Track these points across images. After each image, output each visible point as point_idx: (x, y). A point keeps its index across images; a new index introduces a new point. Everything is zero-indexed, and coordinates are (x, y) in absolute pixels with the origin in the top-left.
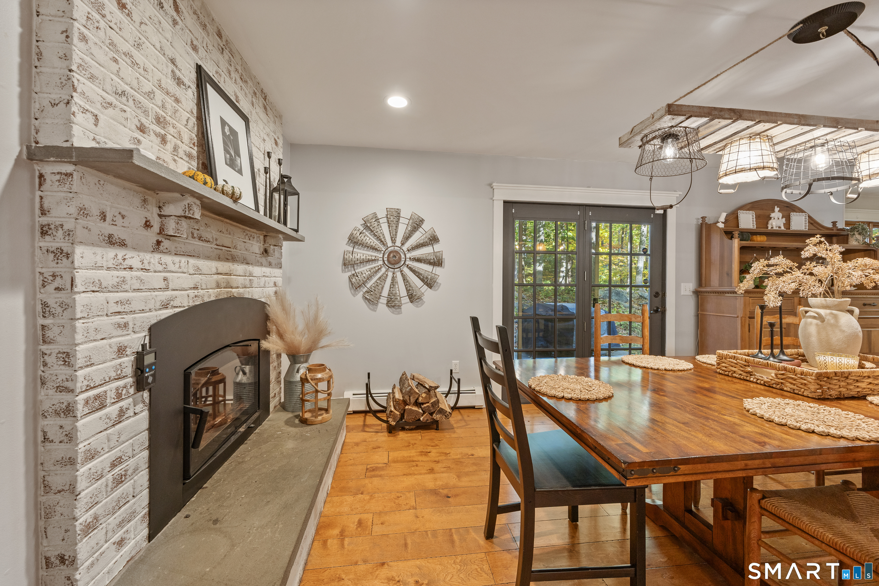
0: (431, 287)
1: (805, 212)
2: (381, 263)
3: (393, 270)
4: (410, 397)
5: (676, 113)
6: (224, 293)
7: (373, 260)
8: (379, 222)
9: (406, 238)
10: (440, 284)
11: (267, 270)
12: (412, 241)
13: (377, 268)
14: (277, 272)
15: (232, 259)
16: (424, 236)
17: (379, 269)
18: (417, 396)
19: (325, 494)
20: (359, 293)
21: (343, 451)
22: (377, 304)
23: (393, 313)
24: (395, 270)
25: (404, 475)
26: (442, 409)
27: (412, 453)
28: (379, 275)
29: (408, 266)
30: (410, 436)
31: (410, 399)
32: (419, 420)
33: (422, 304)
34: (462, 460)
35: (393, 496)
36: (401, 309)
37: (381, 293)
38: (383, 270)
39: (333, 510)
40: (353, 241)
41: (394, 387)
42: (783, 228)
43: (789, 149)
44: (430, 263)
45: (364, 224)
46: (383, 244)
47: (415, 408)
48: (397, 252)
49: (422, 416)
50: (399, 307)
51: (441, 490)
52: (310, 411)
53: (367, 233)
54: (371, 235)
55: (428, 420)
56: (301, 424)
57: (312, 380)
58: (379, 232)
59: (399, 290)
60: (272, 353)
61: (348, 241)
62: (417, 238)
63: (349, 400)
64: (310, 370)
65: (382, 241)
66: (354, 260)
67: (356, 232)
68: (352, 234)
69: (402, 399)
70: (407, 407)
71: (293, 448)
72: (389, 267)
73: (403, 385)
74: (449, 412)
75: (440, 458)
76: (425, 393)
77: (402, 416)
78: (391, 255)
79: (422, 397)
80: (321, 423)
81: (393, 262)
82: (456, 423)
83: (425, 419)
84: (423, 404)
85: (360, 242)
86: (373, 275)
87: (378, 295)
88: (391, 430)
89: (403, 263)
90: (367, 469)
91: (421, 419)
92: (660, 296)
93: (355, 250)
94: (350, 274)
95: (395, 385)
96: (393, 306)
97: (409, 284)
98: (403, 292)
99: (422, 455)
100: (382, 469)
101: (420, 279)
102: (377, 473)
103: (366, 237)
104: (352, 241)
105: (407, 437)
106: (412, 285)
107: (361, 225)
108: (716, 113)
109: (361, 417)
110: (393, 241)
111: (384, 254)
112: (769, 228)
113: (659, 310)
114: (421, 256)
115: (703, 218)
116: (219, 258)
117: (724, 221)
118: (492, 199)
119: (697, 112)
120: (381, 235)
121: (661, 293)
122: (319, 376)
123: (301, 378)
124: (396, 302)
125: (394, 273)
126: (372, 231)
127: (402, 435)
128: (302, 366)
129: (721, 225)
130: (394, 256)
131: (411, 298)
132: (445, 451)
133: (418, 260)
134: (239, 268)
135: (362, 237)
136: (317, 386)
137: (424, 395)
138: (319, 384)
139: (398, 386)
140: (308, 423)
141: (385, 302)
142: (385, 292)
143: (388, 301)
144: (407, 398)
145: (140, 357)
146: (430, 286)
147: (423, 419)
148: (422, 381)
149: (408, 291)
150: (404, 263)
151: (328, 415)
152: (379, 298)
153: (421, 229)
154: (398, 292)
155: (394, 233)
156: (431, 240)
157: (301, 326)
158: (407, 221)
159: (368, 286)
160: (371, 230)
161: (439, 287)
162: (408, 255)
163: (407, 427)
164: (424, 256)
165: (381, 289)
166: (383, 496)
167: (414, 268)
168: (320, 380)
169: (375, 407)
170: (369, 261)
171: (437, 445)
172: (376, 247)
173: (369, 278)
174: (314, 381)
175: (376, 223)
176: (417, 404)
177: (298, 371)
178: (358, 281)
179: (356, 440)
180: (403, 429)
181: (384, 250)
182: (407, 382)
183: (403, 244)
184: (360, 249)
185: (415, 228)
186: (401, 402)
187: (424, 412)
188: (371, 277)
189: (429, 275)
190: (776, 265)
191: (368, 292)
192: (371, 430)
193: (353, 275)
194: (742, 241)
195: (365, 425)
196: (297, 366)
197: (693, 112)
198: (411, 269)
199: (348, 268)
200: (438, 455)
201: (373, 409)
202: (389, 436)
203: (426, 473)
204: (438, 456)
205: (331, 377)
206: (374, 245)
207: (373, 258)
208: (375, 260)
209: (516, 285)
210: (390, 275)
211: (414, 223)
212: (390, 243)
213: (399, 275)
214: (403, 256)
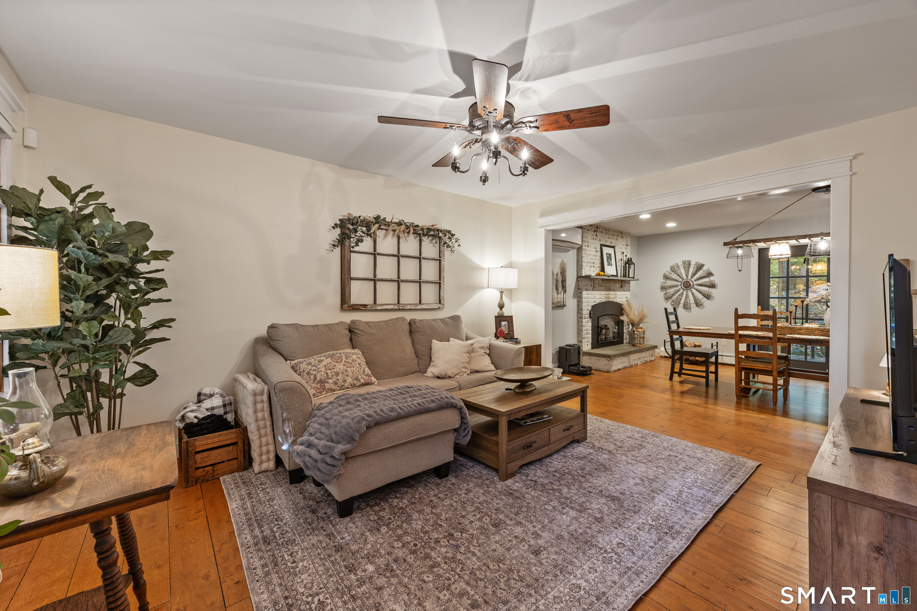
0: (708, 299)
2: (680, 287)
3: (686, 290)
6: (607, 300)
8: (679, 267)
9: (694, 274)
10: (714, 297)
11: (623, 293)
12: (697, 276)
14: (627, 293)
15: (610, 290)
16: (704, 273)
17: (679, 290)
20: (669, 302)
22: (678, 308)
23: (686, 312)
24: (688, 290)
28: (679, 293)
29: (695, 288)
33: (703, 308)
37: (680, 302)
38: (682, 290)
40: (666, 277)
44: (708, 287)
46: (681, 278)
48: (689, 282)
50: (690, 309)
52: (636, 343)
53: (673, 273)
54: (675, 274)
57: (636, 331)
58: (679, 272)
60: (625, 322)
61: (663, 278)
62: (700, 274)
64: (636, 328)
66: (666, 286)
67: (667, 273)
68: (665, 274)
72: (684, 289)
78: (686, 283)
80: (639, 347)
81: (687, 287)
85: (669, 278)
86: (676, 293)
89: (692, 287)
93: (667, 281)
94: (664, 293)
96: (687, 309)
97: (696, 297)
98: (692, 301)
101: (702, 295)
103: (672, 275)
106: (698, 298)
107: (670, 269)
110: (687, 277)
111: (682, 283)
114: (703, 283)
116: (606, 291)
120: (680, 274)
122: (639, 330)
123: (633, 330)
124: (689, 306)
125: (687, 292)
126: (675, 272)
131: (697, 305)
133: (701, 285)
134: (612, 293)
135: (670, 275)
136: (638, 334)
140: (635, 346)
141: (682, 306)
142: (682, 302)
143: (684, 306)
145: (590, 311)
149: (695, 301)
151: (643, 345)
152: (679, 304)
153: (702, 270)
154: (689, 301)
155: (687, 272)
156: (708, 275)
157: (636, 314)
158: (694, 266)
159: (673, 298)
161: (713, 299)
162: (695, 283)
164: (705, 283)
165: (680, 300)
168: (640, 332)
170: (673, 286)
172: (678, 280)
173: (673, 295)
175: (677, 268)
178: (668, 296)
181: (682, 281)
183: (692, 278)
184: (669, 281)
185: (699, 269)
189: (708, 293)
191: (673, 302)
193: (666, 293)
198: (697, 290)
199: (663, 290)
205: (644, 331)
206: (676, 279)
207: (676, 285)
210: (685, 293)
211: (697, 267)
212: (685, 278)
213: (690, 293)
214: (692, 283)
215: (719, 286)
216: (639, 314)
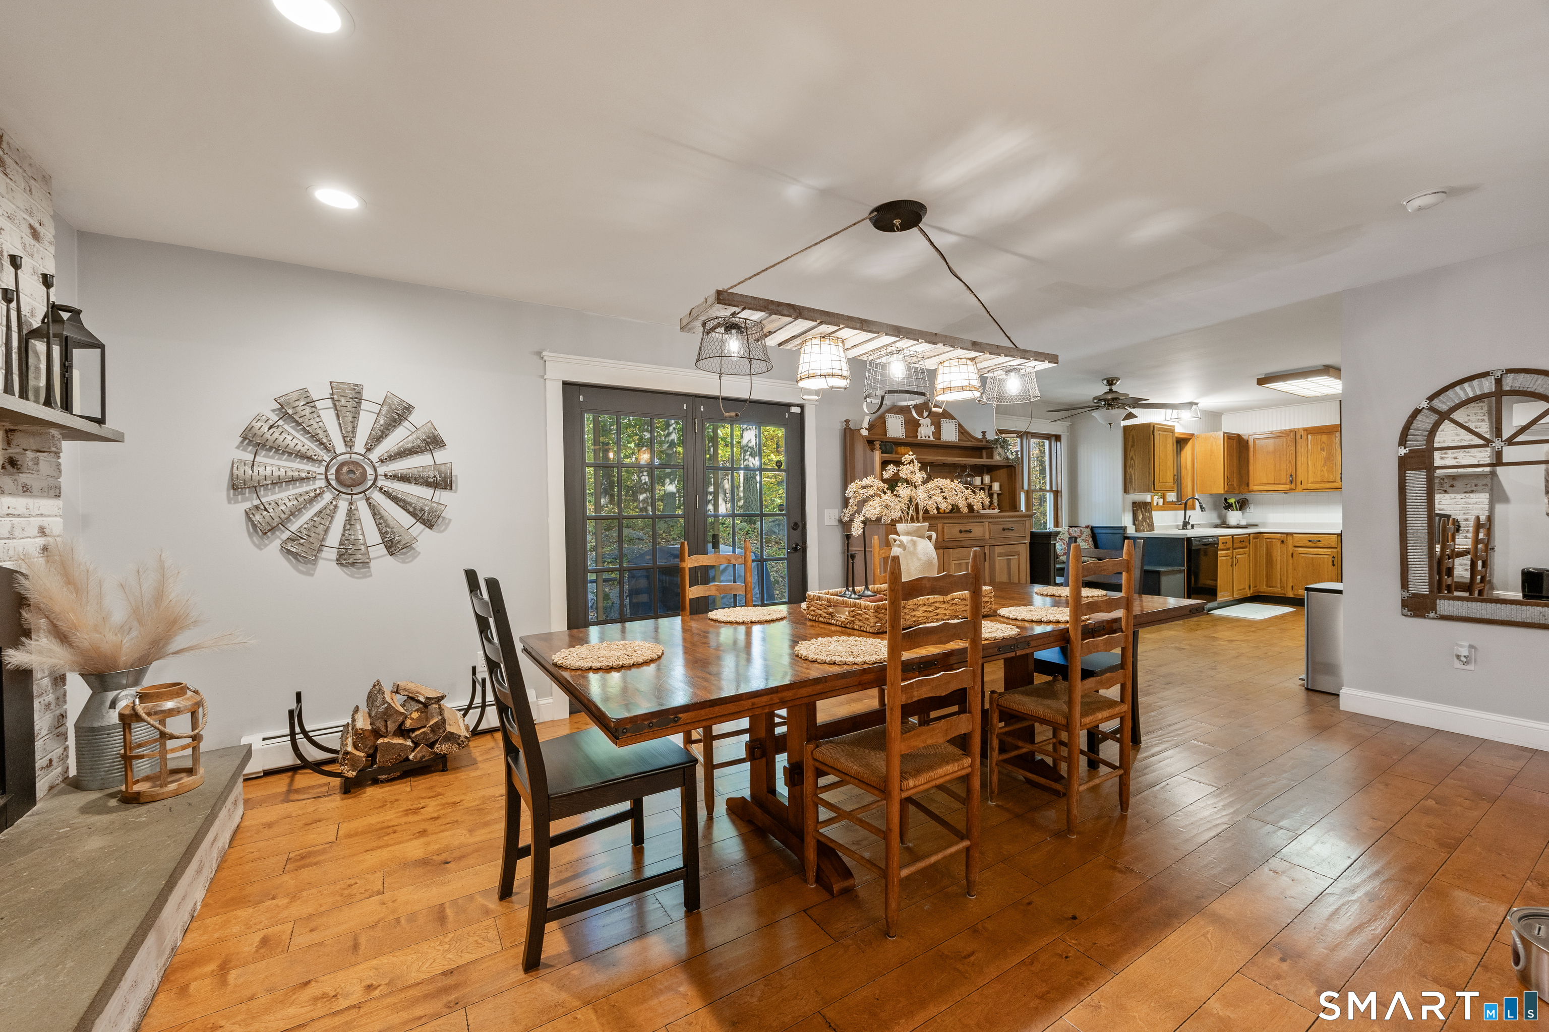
0: (430, 527)
1: (955, 419)
2: (322, 483)
3: (350, 497)
4: (386, 721)
5: (727, 302)
7: (303, 479)
8: (314, 407)
9: (377, 439)
10: (450, 520)
11: (17, 503)
12: (389, 445)
13: (312, 494)
14: (47, 505)
16: (414, 436)
17: (316, 496)
18: (401, 718)
19: (187, 917)
20: (271, 542)
21: (235, 843)
22: (315, 562)
23: (352, 576)
24: (354, 497)
25: (367, 851)
26: (452, 734)
27: (390, 816)
28: (317, 507)
29: (381, 489)
30: (389, 791)
31: (386, 726)
32: (407, 759)
33: (414, 558)
34: (482, 806)
35: (339, 887)
36: (369, 567)
37: (323, 540)
38: (328, 497)
39: (205, 937)
40: (254, 442)
41: (357, 709)
42: (932, 438)
43: (870, 353)
44: (428, 484)
45: (279, 409)
46: (326, 448)
47: (400, 741)
48: (357, 463)
49: (413, 751)
50: (366, 564)
51: (434, 857)
52: (147, 779)
53: (286, 427)
54: (298, 431)
55: (424, 756)
56: (123, 806)
57: (149, 714)
58: (315, 426)
59: (363, 534)
60: (38, 674)
61: (242, 442)
62: (398, 438)
63: (249, 747)
64: (143, 697)
65: (322, 443)
66: (257, 478)
67: (259, 424)
68: (249, 428)
69: (370, 728)
70: (380, 741)
71: (101, 848)
72: (340, 492)
73: (373, 703)
74: (466, 737)
75: (442, 812)
76: (417, 710)
77: (372, 756)
78: (345, 470)
79: (412, 719)
80: (176, 794)
81: (349, 482)
82: (481, 755)
83: (419, 756)
84: (413, 730)
85: (269, 444)
86: (304, 507)
87: (316, 545)
88: (350, 787)
89: (370, 483)
90: (288, 859)
91: (411, 757)
92: (800, 528)
93: (258, 459)
94: (248, 505)
95: (357, 707)
96: (353, 564)
97: (385, 521)
98: (369, 532)
99: (407, 815)
100: (323, 852)
101: (409, 512)
102: (308, 861)
103: (284, 435)
104: (251, 441)
105: (382, 793)
106: (392, 523)
107: (273, 411)
108: (773, 307)
109: (285, 778)
110: (349, 442)
111: (327, 466)
112: (919, 438)
113: (798, 547)
114: (409, 471)
115: (847, 421)
117: (867, 427)
118: (543, 377)
119: (751, 304)
120: (319, 431)
121: (800, 525)
122: (169, 705)
123: (122, 716)
124: (359, 556)
125: (351, 503)
126: (299, 424)
127: (372, 793)
128: (122, 694)
129: (864, 432)
130: (351, 471)
131: (390, 547)
132: (453, 800)
133: (404, 478)
135: (276, 435)
136: (165, 726)
137: (415, 715)
138: (168, 720)
139: (364, 708)
140: (142, 800)
141: (334, 556)
142: (334, 538)
143: (340, 556)
144: (380, 724)
146: (429, 524)
147: (415, 757)
148: (412, 693)
149: (383, 534)
150: (373, 484)
151: (193, 777)
152: (320, 550)
153: (406, 423)
154: (361, 537)
155: (350, 429)
156: (427, 443)
157: (119, 613)
158: (377, 408)
159: (294, 527)
160: (296, 421)
161: (447, 525)
162: (382, 470)
163: (383, 777)
164: (415, 472)
165: (322, 533)
166: (319, 892)
167: (394, 494)
168: (171, 713)
169: (313, 754)
170: (292, 480)
171: (440, 794)
172: (309, 453)
173: (295, 512)
174: (154, 717)
175: (308, 410)
176: (402, 732)
177: (113, 705)
178: (268, 519)
179: (268, 819)
180: (376, 782)
181: (328, 459)
182: (380, 697)
183: (369, 450)
184: (272, 458)
185: (395, 420)
186: (367, 734)
187: (416, 745)
188: (299, 510)
189: (426, 505)
190: (867, 487)
191: (293, 540)
192: (306, 796)
193: (257, 507)
194: (886, 453)
195: (290, 791)
196: (111, 695)
197: (747, 303)
198: (388, 495)
199: (243, 494)
200: (439, 808)
201: (310, 759)
202: (342, 799)
203: (411, 839)
204: (439, 810)
205: (199, 704)
206: (303, 450)
207: (303, 475)
208: (308, 478)
209: (590, 518)
210: (343, 505)
211: (391, 411)
212: (340, 447)
213: (362, 507)
214: (370, 471)
215: (461, 481)
216: (137, 613)
